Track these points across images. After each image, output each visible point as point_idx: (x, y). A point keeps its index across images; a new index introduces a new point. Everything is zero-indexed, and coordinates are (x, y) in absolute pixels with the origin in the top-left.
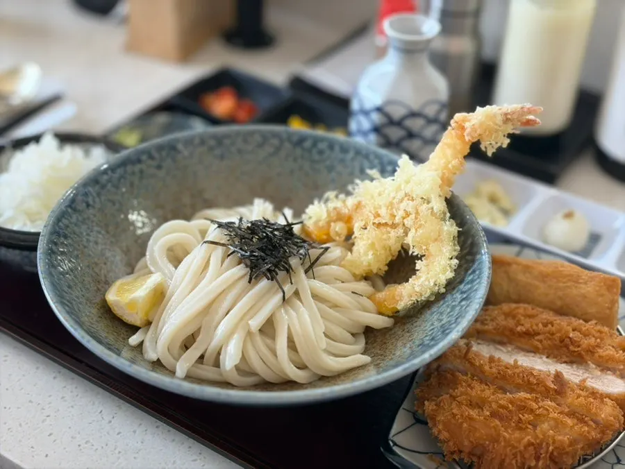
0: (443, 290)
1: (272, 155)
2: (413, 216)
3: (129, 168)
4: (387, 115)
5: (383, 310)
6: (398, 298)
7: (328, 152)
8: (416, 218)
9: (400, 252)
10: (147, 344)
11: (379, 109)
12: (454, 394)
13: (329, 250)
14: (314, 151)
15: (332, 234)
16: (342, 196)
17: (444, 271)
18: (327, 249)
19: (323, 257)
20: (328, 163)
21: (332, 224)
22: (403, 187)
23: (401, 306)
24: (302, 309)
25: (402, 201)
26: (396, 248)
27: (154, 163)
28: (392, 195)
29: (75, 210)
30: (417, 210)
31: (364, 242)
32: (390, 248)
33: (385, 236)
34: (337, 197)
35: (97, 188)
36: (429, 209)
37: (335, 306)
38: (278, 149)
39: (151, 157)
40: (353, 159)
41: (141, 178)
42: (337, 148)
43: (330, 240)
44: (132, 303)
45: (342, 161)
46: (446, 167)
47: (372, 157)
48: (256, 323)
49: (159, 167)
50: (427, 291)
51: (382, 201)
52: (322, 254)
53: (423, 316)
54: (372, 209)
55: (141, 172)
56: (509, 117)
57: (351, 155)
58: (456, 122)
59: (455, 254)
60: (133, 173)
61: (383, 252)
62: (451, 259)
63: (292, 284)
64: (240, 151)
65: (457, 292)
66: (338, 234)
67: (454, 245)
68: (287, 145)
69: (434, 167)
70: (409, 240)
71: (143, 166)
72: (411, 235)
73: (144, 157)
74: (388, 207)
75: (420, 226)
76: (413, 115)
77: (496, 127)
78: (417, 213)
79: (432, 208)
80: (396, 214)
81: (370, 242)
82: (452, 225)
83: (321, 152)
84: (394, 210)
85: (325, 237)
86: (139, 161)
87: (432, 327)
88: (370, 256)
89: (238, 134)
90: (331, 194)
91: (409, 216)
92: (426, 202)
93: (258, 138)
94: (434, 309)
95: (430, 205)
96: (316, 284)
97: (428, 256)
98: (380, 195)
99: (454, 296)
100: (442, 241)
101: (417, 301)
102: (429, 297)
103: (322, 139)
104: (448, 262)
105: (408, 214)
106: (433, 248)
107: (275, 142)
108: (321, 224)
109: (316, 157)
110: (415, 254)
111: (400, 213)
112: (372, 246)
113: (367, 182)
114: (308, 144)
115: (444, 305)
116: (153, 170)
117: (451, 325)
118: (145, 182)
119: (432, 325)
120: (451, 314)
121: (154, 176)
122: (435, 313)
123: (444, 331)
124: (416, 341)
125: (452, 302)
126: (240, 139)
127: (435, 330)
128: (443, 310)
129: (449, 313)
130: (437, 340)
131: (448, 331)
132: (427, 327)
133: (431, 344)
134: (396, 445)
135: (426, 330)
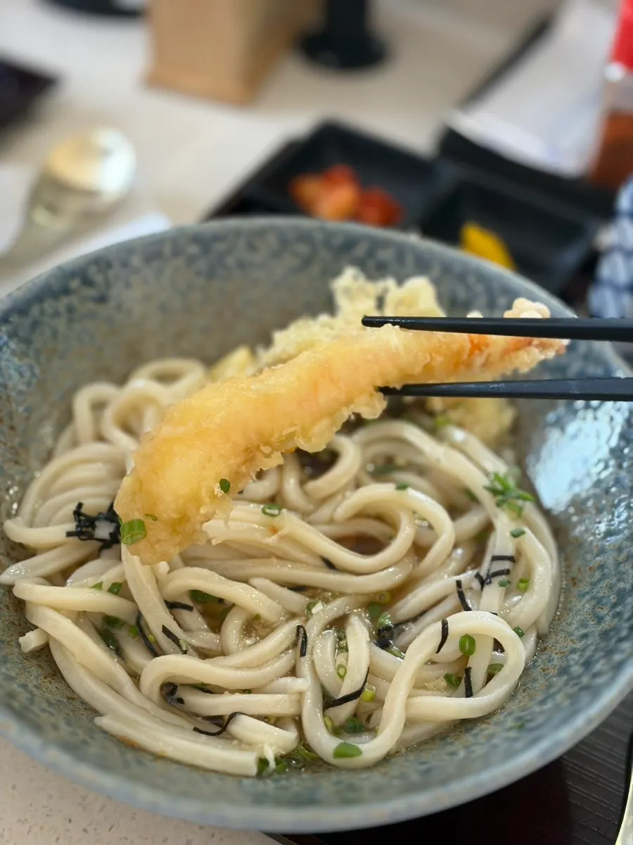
1: (296, 271)
3: (48, 306)
27: (91, 292)
38: (307, 262)
39: (88, 282)
41: (70, 321)
47: (471, 280)
49: (102, 299)
55: (70, 310)
60: (57, 314)
64: (242, 265)
68: (324, 254)
71: (74, 300)
73: (75, 284)
86: (66, 291)
87: (583, 631)
89: (238, 233)
93: (272, 239)
103: (386, 244)
107: (303, 249)
114: (360, 251)
115: (603, 584)
116: (91, 306)
117: (621, 640)
118: (77, 327)
119: (583, 624)
120: (618, 609)
121: (92, 316)
122: (588, 597)
123: (609, 653)
124: (554, 655)
125: (619, 580)
126: (242, 243)
127: (590, 640)
128: (601, 595)
129: (615, 605)
130: (596, 675)
131: (617, 657)
132: (574, 626)
133: (585, 680)
135: (571, 634)
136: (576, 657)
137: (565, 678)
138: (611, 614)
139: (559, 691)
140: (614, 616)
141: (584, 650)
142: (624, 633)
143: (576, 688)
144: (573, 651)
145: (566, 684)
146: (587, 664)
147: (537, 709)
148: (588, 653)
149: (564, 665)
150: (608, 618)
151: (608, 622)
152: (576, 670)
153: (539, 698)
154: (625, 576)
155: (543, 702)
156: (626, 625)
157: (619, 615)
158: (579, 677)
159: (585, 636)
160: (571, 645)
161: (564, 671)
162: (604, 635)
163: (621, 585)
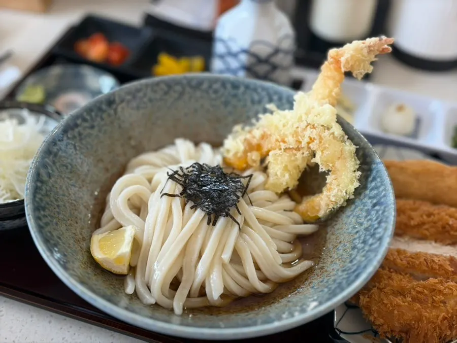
0: (352, 197)
2: (317, 141)
3: (70, 134)
5: (307, 219)
6: (317, 208)
7: (222, 90)
8: (320, 142)
9: (305, 169)
10: (142, 290)
12: (380, 287)
13: (253, 176)
14: (211, 91)
15: (250, 163)
16: (247, 128)
17: (352, 182)
18: (251, 176)
19: (251, 183)
20: (223, 99)
21: (249, 154)
22: (304, 118)
23: (321, 214)
24: (256, 235)
25: (305, 129)
26: (303, 166)
27: (86, 124)
28: (296, 125)
29: (42, 182)
30: (320, 136)
31: (279, 166)
32: (298, 166)
33: (293, 158)
34: (243, 129)
35: (51, 157)
36: (330, 135)
37: (275, 225)
39: (85, 120)
40: (244, 93)
41: (81, 140)
42: (229, 86)
43: (248, 167)
45: (235, 96)
47: (259, 90)
48: (227, 256)
49: (92, 127)
50: (341, 200)
51: (288, 131)
53: (340, 219)
54: (278, 137)
55: (80, 134)
56: (372, 49)
57: (242, 89)
58: (332, 58)
59: (357, 167)
61: (294, 171)
62: (355, 171)
64: (151, 100)
65: (365, 197)
66: (254, 161)
67: (355, 160)
68: (188, 89)
69: (320, 97)
70: (317, 160)
71: (80, 129)
72: (318, 156)
73: (79, 122)
74: (293, 135)
75: (325, 148)
77: (363, 58)
78: (321, 138)
79: (333, 133)
80: (301, 140)
81: (284, 165)
82: (351, 145)
83: (216, 92)
84: (300, 137)
85: (244, 165)
86: (76, 125)
87: (355, 231)
88: (287, 176)
89: (147, 86)
90: (237, 128)
91: (313, 141)
92: (326, 128)
94: (348, 212)
95: (331, 131)
97: (334, 171)
98: (284, 126)
99: (364, 201)
100: (345, 158)
101: (333, 208)
102: (342, 204)
104: (354, 175)
105: (312, 140)
106: (338, 164)
107: (179, 88)
108: (239, 155)
109: (213, 96)
110: (323, 170)
111: (306, 140)
112: (286, 168)
113: (268, 115)
114: (205, 86)
115: (357, 209)
116: (88, 131)
117: (376, 229)
118: (84, 142)
119: (354, 228)
120: (369, 218)
121: (89, 135)
122: (352, 217)
123: (373, 235)
124: (346, 243)
125: (364, 206)
126: (149, 90)
127: (361, 233)
128: (358, 214)
129: (366, 217)
130: (371, 245)
131: (378, 236)
132: (350, 230)
133: (367, 248)
134: (341, 332)
135: (350, 233)
136: (357, 241)
137: (356, 250)
138: (366, 220)
139: (356, 256)
140: (368, 221)
141: (360, 237)
142: (376, 226)
143: (365, 252)
144: (355, 239)
145: (358, 252)
146: (364, 242)
147: (350, 265)
148: (362, 238)
149: (353, 245)
150: (365, 222)
151: (366, 224)
152: (360, 246)
153: (348, 261)
154: (366, 204)
155: (351, 262)
157: (370, 219)
158: (363, 248)
159: (357, 232)
160: (352, 238)
161: (354, 248)
162: (366, 229)
163: (366, 208)
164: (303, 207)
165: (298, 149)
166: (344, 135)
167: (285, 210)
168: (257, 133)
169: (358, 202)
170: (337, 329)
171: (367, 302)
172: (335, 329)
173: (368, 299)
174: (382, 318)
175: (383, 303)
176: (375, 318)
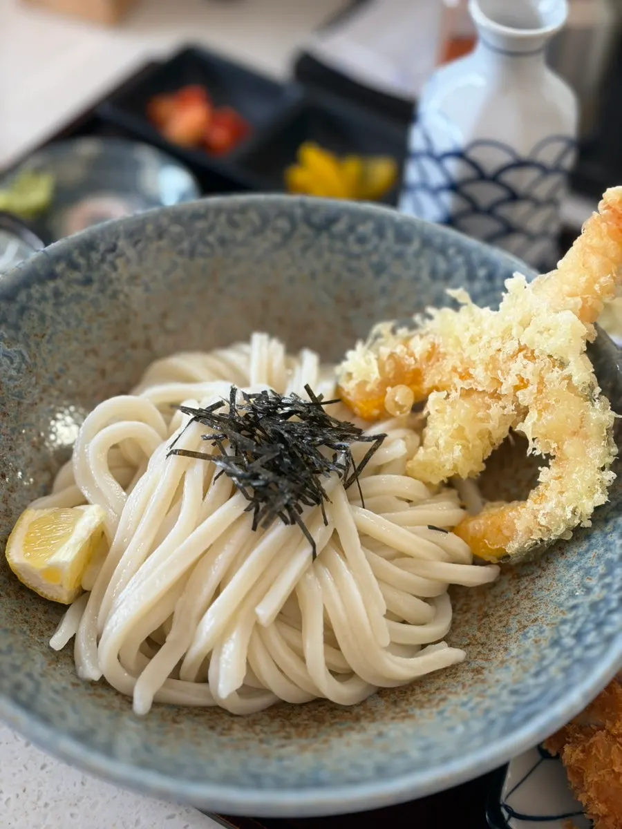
0: (588, 524)
1: (277, 247)
2: (532, 388)
3: (36, 290)
4: (474, 164)
5: (482, 553)
6: (507, 533)
7: (375, 240)
8: (540, 391)
9: (506, 440)
10: (82, 646)
11: (460, 155)
12: (615, 732)
13: (386, 439)
14: (351, 238)
15: (389, 406)
16: (403, 332)
17: (591, 492)
18: (380, 438)
19: (376, 454)
20: (375, 258)
21: (389, 389)
22: (514, 332)
23: (512, 547)
24: (346, 574)
25: (513, 356)
26: (500, 433)
27: (77, 275)
28: (496, 345)
30: (542, 378)
31: (447, 426)
32: (490, 433)
33: (480, 414)
34: (394, 331)
36: (564, 379)
37: (398, 556)
38: (287, 237)
39: (73, 266)
40: (418, 255)
41: (57, 305)
42: (390, 234)
43: (383, 416)
44: (54, 570)
45: (400, 256)
46: (589, 288)
47: (451, 251)
48: (267, 610)
49: (88, 282)
50: (559, 527)
51: (478, 355)
52: (373, 450)
53: (551, 566)
54: (458, 364)
55: (57, 294)
57: (416, 245)
58: (608, 207)
59: (610, 460)
60: (44, 298)
61: (478, 442)
62: (603, 469)
63: (326, 523)
64: (223, 242)
65: (614, 529)
66: (399, 407)
67: (609, 444)
68: (304, 229)
69: (566, 288)
70: (526, 427)
71: (60, 283)
72: (530, 419)
73: (60, 268)
74: (487, 365)
75: (547, 407)
76: (520, 164)
78: (541, 382)
79: (569, 377)
80: (502, 380)
81: (455, 426)
82: (604, 409)
83: (362, 240)
84: (499, 372)
85: (376, 412)
86: (52, 276)
87: (572, 602)
88: (458, 451)
89: (218, 210)
90: (383, 327)
91: (525, 386)
92: (557, 364)
93: (254, 216)
94: (572, 556)
95: (566, 371)
96: (368, 518)
97: (560, 459)
98: (472, 341)
99: (609, 538)
100: (586, 437)
101: (542, 540)
102: (562, 534)
103: (367, 217)
104: (598, 476)
105: (523, 384)
106: (570, 447)
107: (283, 224)
108: (368, 388)
109: (356, 248)
110: (537, 453)
111: (511, 380)
112: (460, 433)
113: (447, 311)
114: (340, 227)
115: (591, 554)
116: (77, 289)
117: (611, 612)
118: (63, 310)
119: (572, 595)
121: (78, 298)
122: (575, 567)
123: (600, 625)
124: (545, 627)
125: (606, 550)
126: (223, 218)
127: (580, 612)
128: (589, 565)
129: (603, 576)
130: (588, 647)
131: (608, 630)
132: (563, 597)
133: (578, 652)
134: (513, 814)
135: (561, 605)
136: (566, 628)
137: (557, 650)
138: (600, 584)
139: (552, 663)
140: (603, 588)
141: (575, 619)
142: (614, 605)
143: (569, 661)
144: (564, 622)
145: (559, 656)
146: (579, 636)
147: (531, 682)
148: (578, 625)
149: (556, 636)
150: (597, 589)
151: (597, 594)
152: (568, 641)
153: (533, 670)
154: (612, 547)
155: (537, 674)
156: (615, 597)
157: (609, 586)
158: (571, 649)
159: (574, 607)
160: (561, 616)
161: (556, 643)
162: (594, 606)
163: (609, 555)
164: (478, 525)
165: (496, 396)
166: (596, 383)
167: (431, 527)
168: (419, 346)
169: (597, 537)
170: (507, 807)
171: (577, 760)
172: (499, 806)
173: (581, 756)
174: (605, 802)
175: (613, 771)
176: (590, 799)
